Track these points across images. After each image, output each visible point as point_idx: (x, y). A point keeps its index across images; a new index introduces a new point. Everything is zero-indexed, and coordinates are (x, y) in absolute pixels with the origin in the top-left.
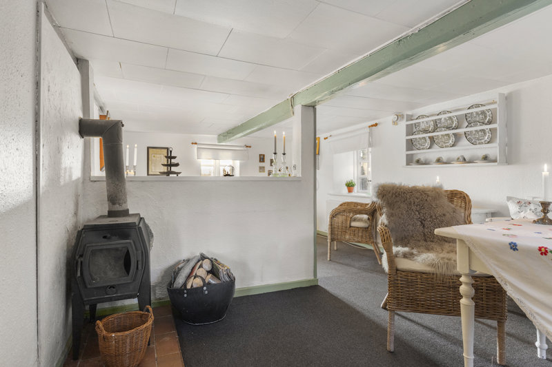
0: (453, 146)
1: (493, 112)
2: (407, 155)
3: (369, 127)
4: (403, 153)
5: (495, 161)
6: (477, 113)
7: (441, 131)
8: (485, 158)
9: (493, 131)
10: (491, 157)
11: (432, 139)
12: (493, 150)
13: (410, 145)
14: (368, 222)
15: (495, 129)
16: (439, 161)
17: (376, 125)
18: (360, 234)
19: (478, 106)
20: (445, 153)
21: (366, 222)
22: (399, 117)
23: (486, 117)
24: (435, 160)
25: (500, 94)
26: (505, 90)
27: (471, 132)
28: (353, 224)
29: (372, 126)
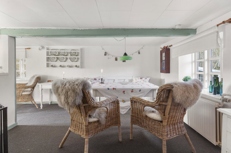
0: (65, 61)
1: (78, 53)
2: (47, 63)
3: (25, 49)
4: (45, 62)
5: (79, 67)
6: (73, 52)
7: (61, 56)
8: (76, 66)
9: (78, 58)
10: (78, 66)
11: (58, 58)
12: (78, 64)
13: (48, 59)
14: (31, 91)
15: (79, 58)
16: (61, 66)
17: (30, 48)
18: (27, 97)
19: (74, 50)
20: (62, 64)
21: (30, 91)
22: (43, 47)
23: (76, 54)
24: (59, 66)
25: (80, 48)
26: (81, 47)
27: (72, 58)
28: (24, 93)
29: (27, 49)
